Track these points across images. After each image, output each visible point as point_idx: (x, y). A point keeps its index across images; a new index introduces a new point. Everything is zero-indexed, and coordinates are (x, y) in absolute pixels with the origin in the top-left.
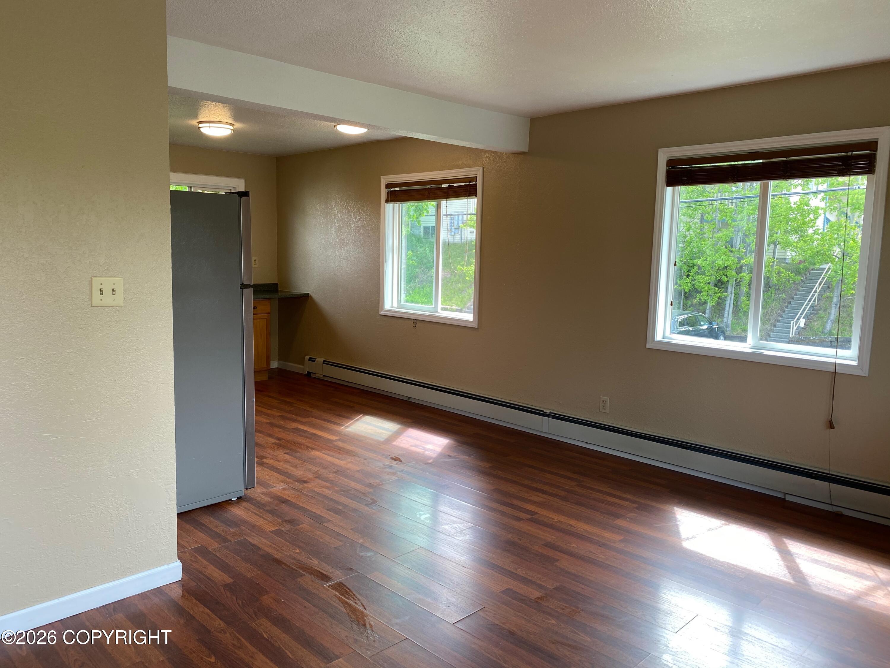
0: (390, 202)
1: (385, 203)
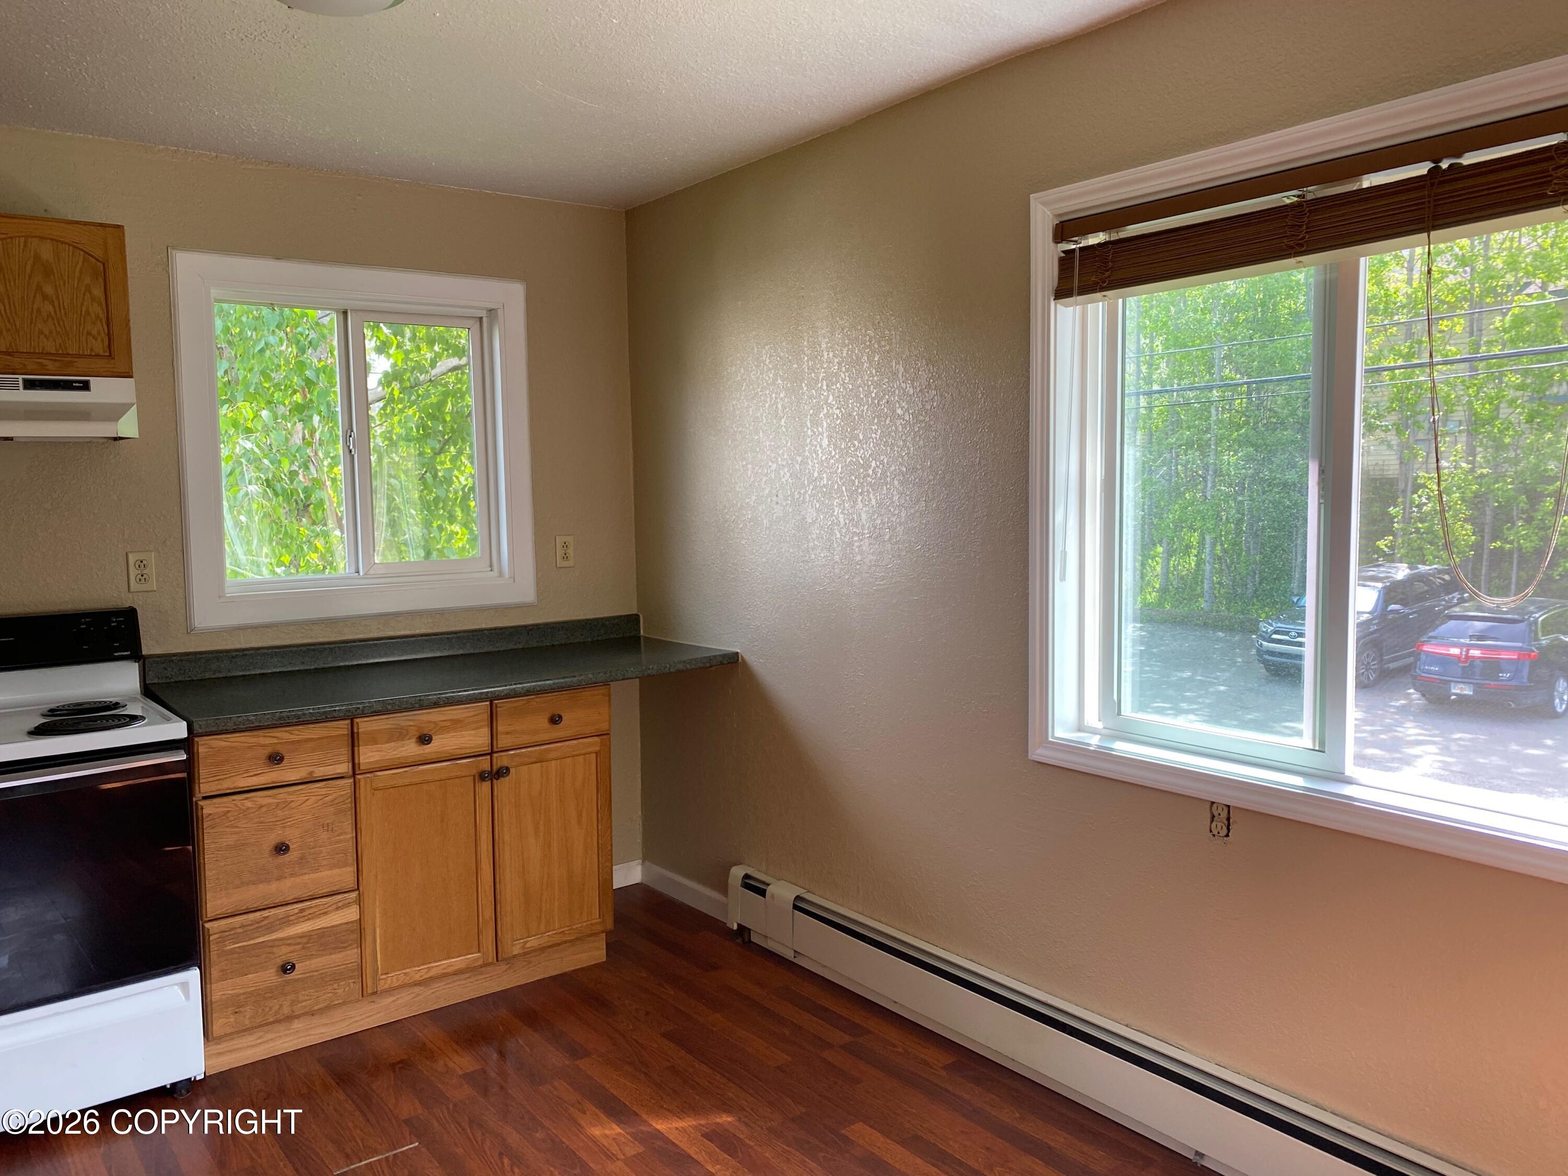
0: (1080, 294)
1: (1053, 303)
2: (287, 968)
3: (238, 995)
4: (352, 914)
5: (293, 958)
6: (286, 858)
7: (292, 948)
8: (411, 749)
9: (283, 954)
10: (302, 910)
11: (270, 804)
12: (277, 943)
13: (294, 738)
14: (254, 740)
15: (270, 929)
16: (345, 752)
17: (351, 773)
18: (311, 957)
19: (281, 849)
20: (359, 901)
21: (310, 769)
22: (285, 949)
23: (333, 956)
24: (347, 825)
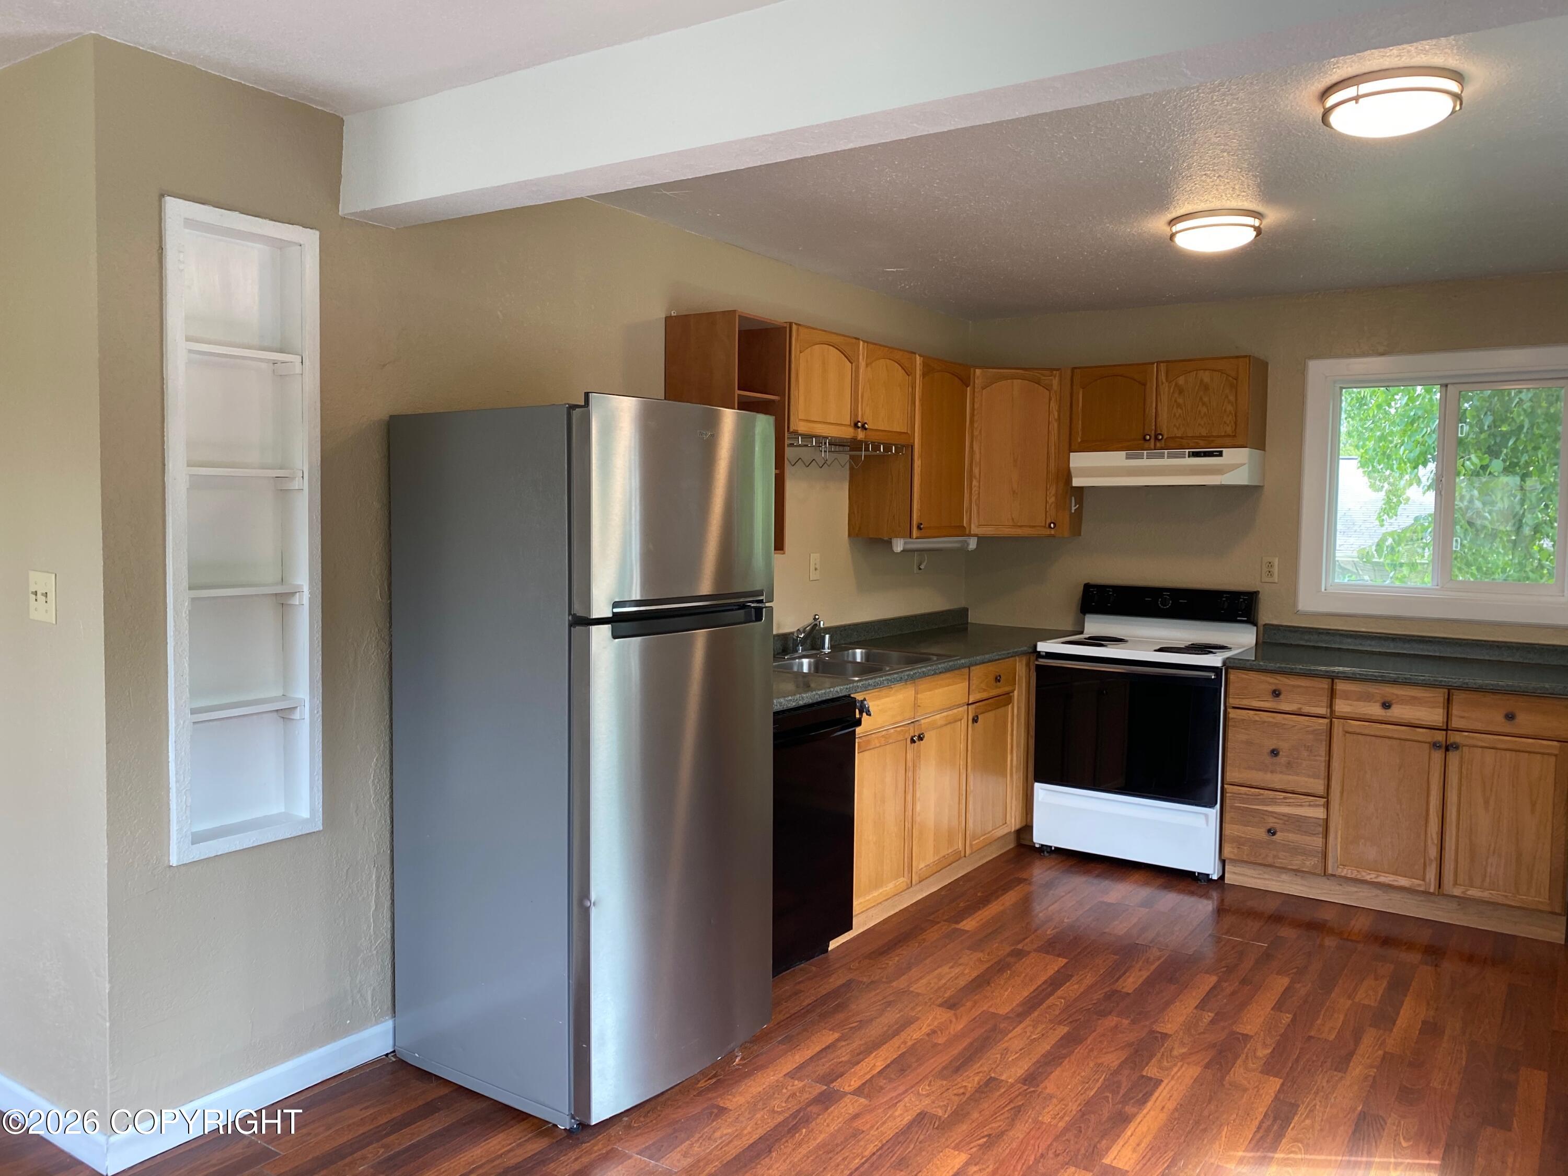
2: (1272, 832)
3: (1241, 837)
4: (1320, 813)
5: (1277, 826)
6: (1275, 760)
7: (1277, 821)
8: (1375, 710)
9: (1271, 822)
10: (1285, 798)
11: (1271, 722)
12: (1267, 813)
13: (1292, 683)
14: (1263, 678)
15: (1264, 802)
16: (1325, 700)
17: (1329, 715)
18: (1288, 831)
19: (1275, 753)
20: (1327, 806)
21: (1300, 706)
22: (1272, 820)
23: (1304, 837)
24: (1323, 751)
